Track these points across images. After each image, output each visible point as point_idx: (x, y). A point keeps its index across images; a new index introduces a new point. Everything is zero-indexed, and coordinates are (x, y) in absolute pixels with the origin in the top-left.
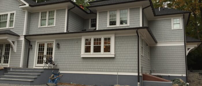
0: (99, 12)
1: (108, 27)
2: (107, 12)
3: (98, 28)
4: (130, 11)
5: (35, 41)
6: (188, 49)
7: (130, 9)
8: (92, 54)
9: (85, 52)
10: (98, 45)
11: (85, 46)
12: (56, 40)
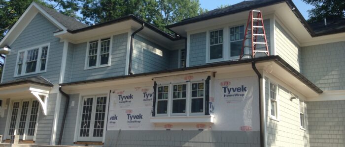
0: (191, 35)
2: (205, 33)
3: (189, 65)
5: (78, 94)
8: (169, 116)
9: (158, 113)
10: (181, 98)
11: (157, 100)
12: (110, 92)
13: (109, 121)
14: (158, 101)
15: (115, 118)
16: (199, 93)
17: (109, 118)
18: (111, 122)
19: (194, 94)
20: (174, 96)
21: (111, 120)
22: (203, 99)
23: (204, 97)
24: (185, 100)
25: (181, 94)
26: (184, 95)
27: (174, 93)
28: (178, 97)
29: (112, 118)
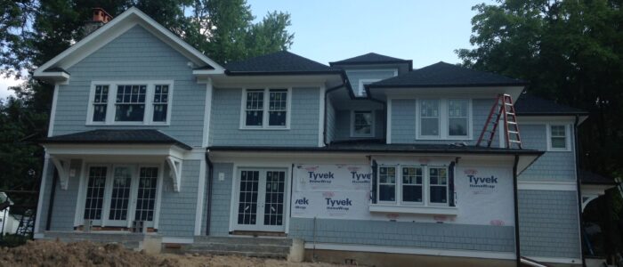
0: (393, 101)
1: (417, 138)
2: (413, 101)
3: (392, 140)
4: (473, 106)
5: (232, 164)
6: (585, 199)
7: (474, 100)
8: (398, 204)
9: (381, 199)
10: (414, 184)
11: (379, 184)
12: (293, 166)
13: (294, 205)
14: (381, 186)
15: (305, 201)
16: (439, 181)
17: (294, 201)
18: (297, 207)
19: (433, 181)
20: (405, 181)
21: (298, 205)
22: (445, 188)
23: (447, 185)
24: (421, 187)
25: (414, 180)
26: (419, 180)
27: (404, 178)
28: (411, 182)
29: (299, 201)
